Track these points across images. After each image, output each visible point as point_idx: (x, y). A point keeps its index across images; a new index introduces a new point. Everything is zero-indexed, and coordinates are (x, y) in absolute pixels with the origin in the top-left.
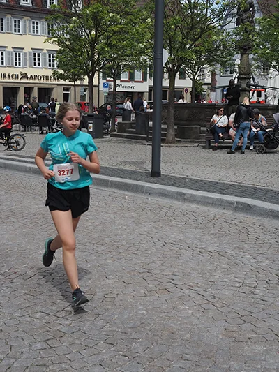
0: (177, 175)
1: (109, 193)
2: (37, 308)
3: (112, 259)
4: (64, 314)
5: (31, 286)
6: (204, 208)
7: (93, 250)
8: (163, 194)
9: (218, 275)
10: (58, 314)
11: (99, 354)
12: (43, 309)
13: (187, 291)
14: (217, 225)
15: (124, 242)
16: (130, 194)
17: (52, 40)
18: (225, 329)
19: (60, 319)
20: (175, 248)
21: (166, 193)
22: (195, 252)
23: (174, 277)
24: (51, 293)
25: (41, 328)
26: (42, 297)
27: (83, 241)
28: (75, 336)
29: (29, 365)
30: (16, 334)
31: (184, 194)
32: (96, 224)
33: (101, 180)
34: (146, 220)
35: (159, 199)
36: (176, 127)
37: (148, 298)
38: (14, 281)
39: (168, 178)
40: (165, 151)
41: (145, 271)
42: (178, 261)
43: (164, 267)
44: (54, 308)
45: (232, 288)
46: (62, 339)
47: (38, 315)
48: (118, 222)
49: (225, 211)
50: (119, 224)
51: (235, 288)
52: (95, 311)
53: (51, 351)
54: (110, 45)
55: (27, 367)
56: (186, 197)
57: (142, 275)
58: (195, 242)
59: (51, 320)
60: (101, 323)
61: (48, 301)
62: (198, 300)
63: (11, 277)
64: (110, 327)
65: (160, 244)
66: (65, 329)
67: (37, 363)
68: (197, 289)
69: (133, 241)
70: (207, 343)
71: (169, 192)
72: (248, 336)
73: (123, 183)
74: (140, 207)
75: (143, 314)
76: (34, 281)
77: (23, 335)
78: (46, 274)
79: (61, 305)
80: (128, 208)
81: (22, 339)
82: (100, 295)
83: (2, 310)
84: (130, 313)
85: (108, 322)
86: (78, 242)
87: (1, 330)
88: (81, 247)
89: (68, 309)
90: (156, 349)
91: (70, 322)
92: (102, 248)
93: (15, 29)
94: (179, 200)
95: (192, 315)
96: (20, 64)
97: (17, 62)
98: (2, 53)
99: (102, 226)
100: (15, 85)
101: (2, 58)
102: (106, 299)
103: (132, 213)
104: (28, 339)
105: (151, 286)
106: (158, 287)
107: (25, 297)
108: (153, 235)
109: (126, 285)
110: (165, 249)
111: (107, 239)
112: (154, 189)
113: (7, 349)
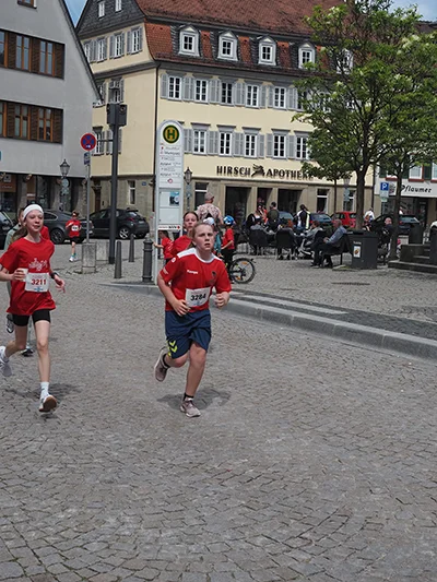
1: (381, 356)
2: (258, 530)
3: (381, 461)
4: (299, 543)
5: (252, 493)
7: (352, 444)
10: (290, 542)
12: (268, 533)
15: (402, 436)
16: (415, 359)
17: (303, 118)
19: (294, 551)
24: (280, 508)
25: (262, 561)
26: (267, 514)
27: (334, 431)
28: (314, 579)
30: (224, 567)
32: (358, 403)
33: (369, 334)
38: (226, 483)
41: (435, 485)
44: (285, 532)
47: (259, 541)
48: (394, 402)
50: (396, 407)
52: (350, 544)
54: (395, 124)
57: (430, 492)
59: (279, 551)
60: (358, 564)
61: (276, 520)
63: (221, 477)
64: (373, 572)
66: (299, 567)
69: (417, 436)
73: (410, 342)
74: (432, 381)
75: (427, 556)
76: (256, 486)
77: (236, 570)
78: (276, 477)
79: (296, 528)
80: (412, 381)
81: (233, 575)
82: (358, 517)
83: (204, 527)
84: (407, 552)
85: (370, 563)
86: (327, 430)
87: (202, 558)
88: (332, 439)
89: (307, 535)
91: (309, 556)
92: (366, 442)
96: (253, 153)
97: (250, 149)
98: (228, 136)
99: (367, 407)
100: (245, 185)
101: (227, 144)
102: (368, 526)
103: (418, 391)
104: (241, 577)
107: (240, 510)
109: (402, 506)
111: (375, 430)
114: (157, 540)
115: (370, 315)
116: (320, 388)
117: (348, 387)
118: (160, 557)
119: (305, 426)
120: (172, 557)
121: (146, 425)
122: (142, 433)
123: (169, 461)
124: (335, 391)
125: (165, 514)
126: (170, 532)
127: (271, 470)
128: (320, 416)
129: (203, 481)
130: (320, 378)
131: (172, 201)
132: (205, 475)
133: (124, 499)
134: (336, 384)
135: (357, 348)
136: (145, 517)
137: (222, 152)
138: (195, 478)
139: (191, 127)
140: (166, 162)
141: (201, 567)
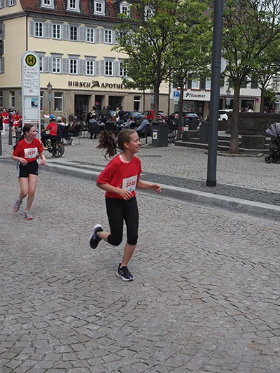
0: (233, 185)
1: (162, 201)
2: (68, 312)
3: (152, 267)
4: (93, 319)
5: (68, 290)
6: (255, 219)
7: (136, 257)
8: (216, 204)
9: (256, 286)
10: (88, 319)
11: (120, 360)
12: (74, 314)
13: (222, 302)
14: (266, 236)
15: (167, 251)
16: (183, 202)
17: (119, 49)
18: (253, 342)
19: (90, 324)
20: (218, 258)
21: (219, 202)
22: (238, 263)
23: (211, 287)
24: (84, 298)
28: (100, 341)
29: (49, 367)
30: (43, 337)
31: (237, 204)
34: (194, 229)
35: (212, 209)
36: (240, 137)
37: (181, 307)
38: (52, 284)
39: (223, 187)
40: (222, 161)
41: (183, 279)
42: (218, 271)
43: (203, 277)
44: (85, 313)
45: (268, 300)
46: (87, 344)
47: (68, 320)
48: (166, 230)
49: (276, 223)
50: (166, 232)
51: (271, 301)
52: (126, 318)
53: (74, 355)
54: (175, 53)
55: (47, 370)
56: (238, 207)
57: (179, 284)
58: (240, 253)
59: (80, 325)
60: (128, 330)
61: (81, 306)
62: (231, 311)
63: (50, 280)
64: (137, 334)
65: (203, 253)
66: (91, 334)
67: (57, 366)
68: (232, 299)
69: (176, 250)
70: (231, 354)
71: (222, 201)
72: (275, 350)
73: (177, 191)
74: (191, 216)
75: (172, 323)
76: (71, 285)
77: (49, 337)
78: (83, 279)
79: (93, 310)
80: (179, 216)
81: (48, 342)
82: (133, 302)
83: (34, 313)
84: (160, 321)
85: (136, 329)
86: (122, 248)
87: (30, 332)
89: (99, 314)
90: (178, 358)
91: (99, 327)
92: (145, 255)
93: (88, 38)
94: (231, 210)
95: (222, 326)
96: (92, 73)
97: (90, 70)
98: (75, 62)
99: (148, 233)
100: (87, 93)
101: (75, 67)
102: (138, 307)
103: (181, 222)
104: (54, 342)
105: (186, 295)
106: (193, 296)
107: (59, 301)
108: (198, 244)
109: (161, 293)
110: (207, 258)
111: (151, 247)
112: (207, 198)
113: (31, 351)
115: (158, 176)
118: (2, 333)
120: (10, 333)
121: (5, 250)
123: (17, 272)
125: (10, 306)
126: (11, 317)
127: (83, 275)
129: (37, 284)
131: (33, 104)
132: (39, 280)
135: (148, 197)
137: (71, 72)
138: (32, 282)
139: (50, 56)
140: (28, 78)
141: (28, 338)
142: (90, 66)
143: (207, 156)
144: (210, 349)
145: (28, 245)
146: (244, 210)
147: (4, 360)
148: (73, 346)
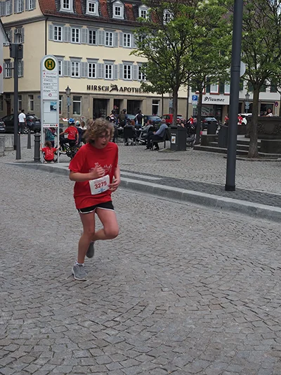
0: (252, 190)
1: (180, 205)
2: (87, 317)
3: (171, 271)
4: (112, 324)
5: (86, 295)
6: (274, 224)
7: (154, 261)
8: (234, 208)
9: (276, 292)
10: (106, 324)
11: (138, 365)
12: (93, 319)
13: (241, 308)
15: (186, 256)
16: (205, 208)
17: (138, 53)
18: (272, 348)
19: (108, 329)
20: (237, 263)
21: (238, 207)
22: (257, 269)
23: (230, 293)
24: (103, 303)
27: (144, 254)
28: (118, 346)
29: (68, 372)
30: (62, 341)
31: (256, 209)
32: (162, 236)
33: (174, 192)
34: (213, 234)
35: (230, 213)
36: (259, 141)
37: (199, 312)
38: (71, 289)
39: (242, 192)
40: (241, 166)
41: (202, 285)
42: (237, 276)
43: (222, 282)
44: (104, 317)
46: (105, 349)
47: (86, 324)
48: (184, 235)
50: (185, 237)
52: (144, 323)
53: (92, 360)
54: (194, 57)
56: (257, 212)
57: (198, 289)
58: (259, 258)
59: (99, 329)
60: (146, 335)
61: (99, 310)
62: (250, 317)
63: (68, 285)
64: (155, 340)
65: (223, 258)
66: (110, 339)
67: (75, 371)
68: (251, 305)
69: (195, 255)
70: (250, 361)
71: (241, 206)
73: (196, 196)
74: (210, 221)
75: (190, 328)
76: (90, 290)
77: (68, 342)
78: (103, 283)
79: (111, 314)
80: (198, 221)
81: (66, 346)
82: (152, 306)
83: (52, 317)
84: (179, 326)
85: (155, 334)
86: (140, 253)
87: (48, 336)
88: (142, 259)
89: (117, 319)
90: (197, 364)
91: (117, 332)
92: (163, 260)
93: (107, 42)
94: (250, 215)
95: (241, 332)
96: (110, 77)
97: (108, 74)
98: (94, 65)
99: (167, 238)
100: (106, 97)
101: (94, 71)
102: (156, 312)
103: (200, 227)
104: (72, 347)
105: (205, 300)
106: (212, 301)
107: (77, 305)
108: (217, 249)
109: (180, 298)
110: (226, 263)
111: (170, 252)
112: (226, 202)
113: (49, 355)
114: (21, 326)
115: (177, 180)
116: (139, 226)
117: (157, 226)
118: (21, 337)
119: (126, 251)
120: (29, 337)
121: (24, 254)
122: (21, 258)
123: (36, 276)
124: (148, 229)
125: (29, 310)
126: (30, 321)
127: (101, 279)
128: (136, 244)
129: (56, 288)
130: (140, 221)
131: (52, 108)
132: (58, 284)
133: (3, 301)
134: (149, 224)
135: (166, 201)
136: (15, 312)
137: (90, 76)
138: (51, 286)
139: (69, 60)
140: (47, 82)
141: (47, 342)
142: (109, 70)
143: (225, 161)
144: (229, 355)
145: (46, 249)
146: (263, 215)
147: (22, 364)
148: (91, 351)
